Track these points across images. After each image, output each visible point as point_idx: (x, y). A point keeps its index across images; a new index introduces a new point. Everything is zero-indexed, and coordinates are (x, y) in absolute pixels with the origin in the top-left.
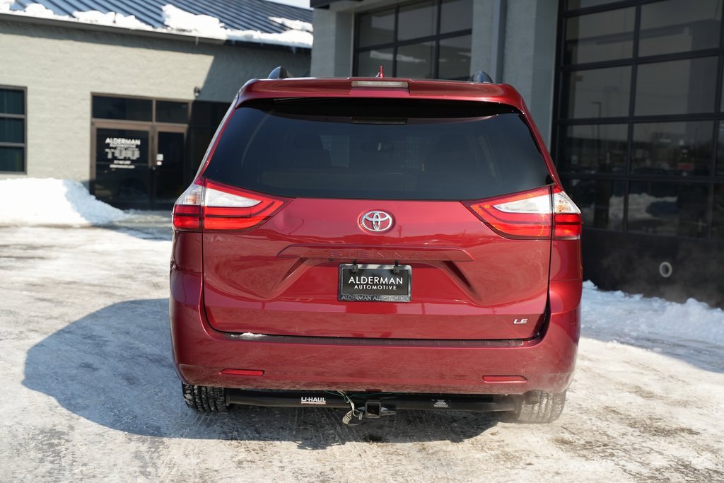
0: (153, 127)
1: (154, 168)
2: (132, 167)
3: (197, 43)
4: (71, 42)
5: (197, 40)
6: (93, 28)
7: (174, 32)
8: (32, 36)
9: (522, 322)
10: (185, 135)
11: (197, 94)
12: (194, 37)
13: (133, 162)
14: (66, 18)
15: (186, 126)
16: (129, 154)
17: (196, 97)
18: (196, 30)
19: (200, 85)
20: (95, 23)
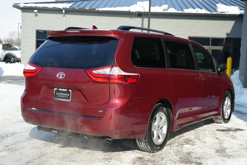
0: (210, 48)
1: (209, 63)
2: (201, 62)
3: (227, 17)
4: (183, 20)
5: (228, 15)
6: (189, 14)
7: (219, 13)
8: (170, 19)
9: (101, 112)
10: (222, 51)
11: (227, 35)
12: (226, 15)
13: (202, 61)
14: (181, 12)
15: (222, 47)
16: (201, 58)
17: (227, 36)
18: (228, 12)
19: (229, 32)
20: (190, 12)
